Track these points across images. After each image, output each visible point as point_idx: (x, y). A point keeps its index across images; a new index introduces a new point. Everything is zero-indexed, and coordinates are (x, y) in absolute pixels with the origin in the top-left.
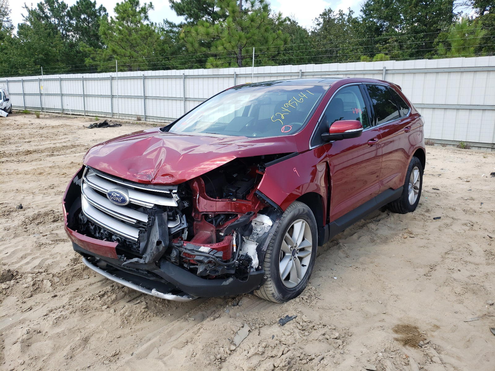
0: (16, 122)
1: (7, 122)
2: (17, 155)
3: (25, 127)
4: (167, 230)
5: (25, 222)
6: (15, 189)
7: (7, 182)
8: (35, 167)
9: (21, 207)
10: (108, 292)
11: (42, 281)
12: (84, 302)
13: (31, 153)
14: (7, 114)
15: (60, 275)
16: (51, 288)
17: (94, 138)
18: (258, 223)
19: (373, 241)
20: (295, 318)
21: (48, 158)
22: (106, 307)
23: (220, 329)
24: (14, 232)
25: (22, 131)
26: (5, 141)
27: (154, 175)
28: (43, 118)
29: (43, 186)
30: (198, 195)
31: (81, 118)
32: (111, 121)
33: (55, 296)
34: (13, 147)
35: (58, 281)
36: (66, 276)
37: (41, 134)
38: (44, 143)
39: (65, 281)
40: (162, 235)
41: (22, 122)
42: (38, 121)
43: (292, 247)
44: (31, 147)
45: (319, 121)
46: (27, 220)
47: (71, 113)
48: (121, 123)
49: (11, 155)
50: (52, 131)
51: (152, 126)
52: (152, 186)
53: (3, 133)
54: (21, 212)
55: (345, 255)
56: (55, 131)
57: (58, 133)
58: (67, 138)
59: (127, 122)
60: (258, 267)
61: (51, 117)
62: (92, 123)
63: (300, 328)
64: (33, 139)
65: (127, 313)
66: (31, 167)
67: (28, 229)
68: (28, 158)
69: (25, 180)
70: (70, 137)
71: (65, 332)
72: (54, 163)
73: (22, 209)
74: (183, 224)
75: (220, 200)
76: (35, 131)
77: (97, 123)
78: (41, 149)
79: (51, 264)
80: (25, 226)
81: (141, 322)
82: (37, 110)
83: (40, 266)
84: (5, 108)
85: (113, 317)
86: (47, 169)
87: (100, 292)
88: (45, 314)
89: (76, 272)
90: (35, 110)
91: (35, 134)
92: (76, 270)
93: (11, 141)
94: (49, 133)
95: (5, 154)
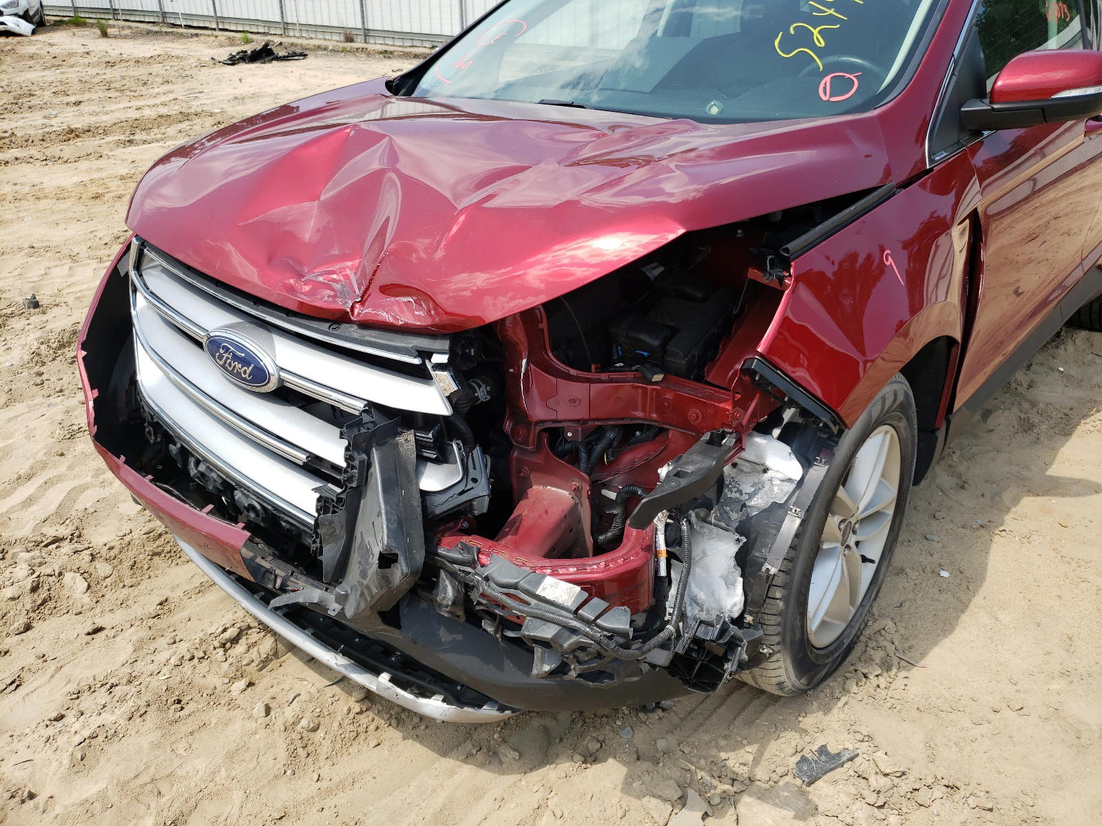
0: (51, 50)
1: (31, 50)
2: (43, 140)
3: (72, 61)
4: (416, 502)
5: (39, 355)
6: (26, 245)
7: (12, 221)
8: (86, 178)
9: (36, 305)
10: (249, 627)
11: (60, 574)
12: (176, 671)
13: (77, 136)
14: (31, 27)
15: (112, 553)
16: (86, 599)
17: (237, 92)
18: (746, 467)
19: (1027, 427)
20: (851, 759)
21: (119, 152)
22: (241, 684)
23: (608, 813)
24: (6, 389)
25: (63, 73)
26: (20, 101)
27: (359, 289)
28: (115, 37)
29: (100, 234)
30: (524, 361)
31: (209, 36)
32: (281, 44)
33: (98, 630)
34: (36, 118)
35: (108, 572)
36: (131, 554)
37: (108, 80)
38: (113, 107)
39: (128, 573)
40: (399, 528)
41: (67, 47)
42: (103, 45)
43: (843, 521)
44: (81, 119)
45: (956, 53)
46: (43, 347)
47: (184, 23)
48: (306, 49)
49: (28, 142)
50: (136, 73)
51: (381, 56)
52: (354, 331)
53: (18, 80)
54: (36, 319)
55: (954, 480)
56: (141, 71)
57: (151, 78)
58: (172, 92)
59: (319, 47)
60: (741, 616)
61: (137, 35)
62: (234, 50)
63: (872, 798)
64: (87, 96)
65: (304, 723)
66: (74, 175)
67: (44, 377)
68: (68, 150)
69: (55, 217)
70: (179, 89)
71: (110, 793)
72: (134, 165)
73: (37, 310)
74: (475, 480)
75: (604, 376)
76: (93, 71)
77: (246, 52)
78: (103, 125)
79: (92, 510)
80: (37, 369)
81: (351, 749)
82: (103, 16)
83: (60, 515)
84: (27, 12)
85: (262, 733)
86: (114, 184)
87: (225, 630)
88: (54, 715)
89: (161, 541)
90: (99, 16)
91: (93, 80)
92: (160, 535)
93: (35, 101)
94: (128, 79)
95: (13, 139)
